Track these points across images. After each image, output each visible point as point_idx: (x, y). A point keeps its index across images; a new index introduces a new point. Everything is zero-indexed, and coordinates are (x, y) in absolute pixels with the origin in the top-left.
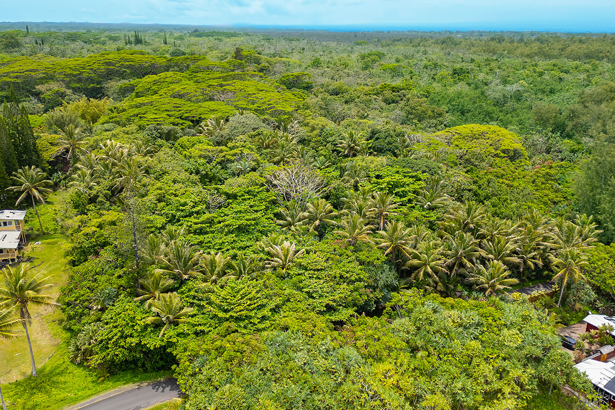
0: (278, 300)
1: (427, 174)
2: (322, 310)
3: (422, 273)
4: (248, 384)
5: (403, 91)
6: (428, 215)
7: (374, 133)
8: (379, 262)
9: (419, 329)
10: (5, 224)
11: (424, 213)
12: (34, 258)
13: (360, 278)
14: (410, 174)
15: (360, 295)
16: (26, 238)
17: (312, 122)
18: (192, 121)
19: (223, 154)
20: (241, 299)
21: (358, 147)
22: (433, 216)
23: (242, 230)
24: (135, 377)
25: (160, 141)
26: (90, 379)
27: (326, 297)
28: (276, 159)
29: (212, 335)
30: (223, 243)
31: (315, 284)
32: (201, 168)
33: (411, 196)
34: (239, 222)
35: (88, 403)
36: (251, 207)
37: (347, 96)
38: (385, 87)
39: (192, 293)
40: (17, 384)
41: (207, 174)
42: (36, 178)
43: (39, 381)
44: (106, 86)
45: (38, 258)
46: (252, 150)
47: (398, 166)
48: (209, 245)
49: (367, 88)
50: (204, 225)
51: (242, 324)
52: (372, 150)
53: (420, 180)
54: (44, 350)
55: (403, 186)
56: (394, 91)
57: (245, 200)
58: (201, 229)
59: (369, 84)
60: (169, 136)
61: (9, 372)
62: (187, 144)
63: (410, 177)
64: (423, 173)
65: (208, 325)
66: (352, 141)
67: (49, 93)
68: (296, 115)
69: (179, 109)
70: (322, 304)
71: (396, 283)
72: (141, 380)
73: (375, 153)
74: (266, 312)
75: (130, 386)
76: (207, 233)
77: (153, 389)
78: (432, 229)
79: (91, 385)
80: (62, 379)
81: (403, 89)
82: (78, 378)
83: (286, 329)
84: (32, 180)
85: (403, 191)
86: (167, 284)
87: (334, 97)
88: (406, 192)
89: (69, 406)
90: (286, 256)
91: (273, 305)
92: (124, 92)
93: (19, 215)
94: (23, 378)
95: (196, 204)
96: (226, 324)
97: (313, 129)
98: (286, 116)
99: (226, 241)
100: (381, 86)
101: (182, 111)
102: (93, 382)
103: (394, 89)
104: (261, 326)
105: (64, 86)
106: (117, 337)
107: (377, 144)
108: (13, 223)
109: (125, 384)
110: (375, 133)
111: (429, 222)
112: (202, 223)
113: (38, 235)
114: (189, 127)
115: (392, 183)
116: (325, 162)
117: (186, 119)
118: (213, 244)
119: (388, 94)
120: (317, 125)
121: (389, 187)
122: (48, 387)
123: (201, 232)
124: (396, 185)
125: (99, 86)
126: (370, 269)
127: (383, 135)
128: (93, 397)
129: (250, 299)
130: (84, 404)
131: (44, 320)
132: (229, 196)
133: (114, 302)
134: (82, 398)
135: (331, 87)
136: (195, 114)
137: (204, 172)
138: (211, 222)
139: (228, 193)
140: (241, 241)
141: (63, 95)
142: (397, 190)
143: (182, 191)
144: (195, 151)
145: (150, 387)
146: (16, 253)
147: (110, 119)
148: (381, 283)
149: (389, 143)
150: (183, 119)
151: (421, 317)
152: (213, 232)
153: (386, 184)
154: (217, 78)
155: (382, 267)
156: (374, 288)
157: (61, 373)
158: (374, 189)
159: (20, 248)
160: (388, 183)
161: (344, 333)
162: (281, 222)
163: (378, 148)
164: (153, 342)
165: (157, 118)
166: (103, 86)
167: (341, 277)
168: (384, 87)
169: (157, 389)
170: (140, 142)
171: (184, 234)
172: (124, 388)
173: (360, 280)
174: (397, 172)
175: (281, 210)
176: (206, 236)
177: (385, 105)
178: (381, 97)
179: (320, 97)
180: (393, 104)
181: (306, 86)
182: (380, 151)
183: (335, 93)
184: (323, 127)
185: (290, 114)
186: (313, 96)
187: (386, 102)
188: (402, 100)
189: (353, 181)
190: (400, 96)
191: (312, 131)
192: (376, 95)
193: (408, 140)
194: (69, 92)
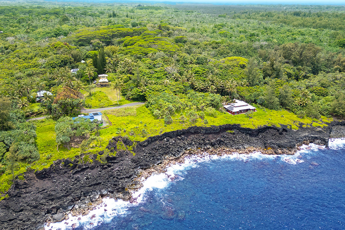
3: (197, 89)
7: (198, 58)
10: (104, 77)
17: (181, 55)
19: (154, 63)
21: (193, 62)
25: (137, 59)
37: (199, 46)
46: (162, 62)
47: (201, 67)
52: (196, 63)
53: (205, 70)
55: (199, 72)
59: (209, 41)
60: (140, 58)
61: (115, 100)
62: (144, 60)
64: (207, 69)
66: (191, 60)
67: (95, 43)
69: (142, 50)
75: (137, 102)
81: (220, 43)
87: (194, 46)
89: (127, 104)
90: (167, 83)
97: (181, 57)
98: (173, 53)
103: (217, 43)
105: (99, 40)
107: (199, 61)
114: (144, 55)
117: (144, 53)
119: (214, 45)
127: (200, 59)
128: (131, 103)
133: (133, 89)
135: (193, 42)
144: (147, 62)
146: (108, 83)
149: (202, 61)
157: (124, 101)
160: (196, 71)
165: (136, 53)
168: (213, 43)
170: (133, 59)
175: (167, 76)
177: (212, 49)
178: (211, 46)
179: (188, 46)
180: (215, 49)
181: (184, 41)
182: (199, 63)
183: (195, 44)
184: (184, 56)
185: (175, 52)
186: (186, 45)
187: (213, 48)
188: (219, 47)
189: (187, 70)
190: (218, 46)
191: (181, 58)
192: (209, 45)
193: (208, 61)
194: (101, 43)
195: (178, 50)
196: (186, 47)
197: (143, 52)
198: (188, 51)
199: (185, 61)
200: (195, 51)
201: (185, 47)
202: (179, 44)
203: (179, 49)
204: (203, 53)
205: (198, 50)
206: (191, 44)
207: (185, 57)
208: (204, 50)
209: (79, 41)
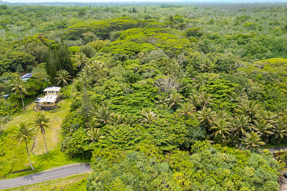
0: (139, 137)
1: (238, 84)
2: (159, 144)
3: (217, 133)
4: (114, 171)
5: (249, 38)
6: (231, 105)
7: (218, 61)
8: (196, 126)
9: (202, 159)
10: (52, 92)
11: (229, 104)
12: (61, 107)
13: (183, 132)
15: (181, 140)
16: (60, 99)
17: (191, 54)
18: (135, 52)
19: (142, 69)
20: (123, 135)
21: (209, 68)
22: (234, 105)
23: (135, 104)
24: (81, 160)
25: (118, 61)
26: (65, 158)
27: (163, 139)
28: (166, 72)
29: (107, 149)
30: (125, 109)
31: (158, 133)
32: (130, 75)
33: (225, 95)
34: (134, 101)
35: (61, 167)
36: (143, 94)
37: (219, 40)
38: (240, 36)
39: (105, 130)
40: (40, 156)
41: (132, 77)
42: (65, 75)
43: (47, 156)
44: (110, 33)
45: (62, 107)
46: (156, 67)
47: (224, 79)
48: (119, 109)
49: (230, 36)
50: (119, 101)
51: (120, 146)
52: (216, 70)
53: (233, 87)
54: (53, 144)
55: (222, 90)
56: (244, 38)
57: (142, 91)
58: (118, 102)
59: (233, 34)
60: (123, 59)
61: (39, 151)
62: (129, 63)
63: (228, 85)
64: (236, 83)
65: (107, 144)
66: (206, 64)
67: (87, 37)
68: (184, 50)
69: (131, 46)
70: (160, 142)
71: (204, 136)
72: (83, 162)
73: (218, 71)
74: (132, 142)
75: (78, 164)
76: (120, 104)
77: (86, 166)
78: (232, 112)
79: (65, 161)
80: (56, 157)
81: (249, 37)
82: (61, 157)
83: (138, 150)
84: (63, 75)
85: (221, 92)
86: (97, 125)
87: (212, 40)
88: (223, 93)
89: (54, 167)
90: (150, 118)
91: (136, 140)
92: (116, 37)
93: (58, 89)
94: (43, 154)
95: (119, 91)
96: (114, 145)
97: (191, 57)
98: (179, 51)
99: (126, 109)
100: (238, 36)
101: (132, 48)
102: (66, 160)
103: (244, 37)
104: (128, 148)
105: (93, 33)
106: (74, 144)
107: (219, 67)
108: (55, 92)
109: (76, 162)
110: (219, 61)
111: (231, 108)
112: (118, 100)
113: (65, 97)
114: (133, 55)
115: (216, 88)
116: (189, 74)
117: (133, 51)
118: (121, 109)
119: (241, 40)
120: (193, 55)
121: (215, 90)
122: (49, 159)
123: (117, 104)
124: (219, 89)
125: (107, 34)
126: (190, 128)
127: (222, 63)
128: (64, 166)
129: (126, 136)
130: (60, 168)
131: (57, 132)
132: (136, 89)
133: (78, 129)
134: (60, 165)
135: (211, 36)
136: (136, 49)
137: (131, 77)
138: (123, 100)
139: (135, 87)
140: (134, 109)
141: (92, 37)
142: (219, 91)
143: (116, 85)
144: (130, 67)
145: (85, 165)
146: (54, 104)
147: (103, 50)
148: (194, 136)
149: (225, 67)
150: (131, 51)
151: (204, 154)
152: (122, 104)
153: (213, 88)
154: (153, 32)
155: (197, 128)
156: (192, 138)
157: (56, 155)
158: (207, 90)
159: (57, 102)
160: (214, 88)
161: (166, 156)
162: (157, 102)
163: (219, 69)
164: (86, 148)
165: (119, 51)
166: (109, 33)
167: (174, 130)
168: (239, 36)
169: (87, 167)
170: (109, 62)
171: (110, 104)
172: (76, 164)
173: (183, 133)
174: (223, 82)
175: (158, 96)
176: (119, 106)
177: (237, 45)
178: (236, 41)
179: (204, 40)
180: (242, 45)
181: (199, 34)
182: (220, 70)
183: (214, 38)
184: (196, 57)
185: (181, 50)
186: (200, 40)
187: (239, 44)
188: (248, 42)
189: (197, 85)
190: (247, 41)
191: (190, 58)
192: (234, 40)
193: (236, 66)
194: (95, 36)
195: (188, 47)
196: (201, 42)
197: (133, 49)
198: (203, 47)
199: (196, 65)
200: (213, 47)
201: (200, 42)
202: (192, 37)
203: (189, 45)
204: (226, 50)
205: (218, 47)
206: (208, 38)
207: (198, 57)
208: (226, 46)
209: (70, 34)
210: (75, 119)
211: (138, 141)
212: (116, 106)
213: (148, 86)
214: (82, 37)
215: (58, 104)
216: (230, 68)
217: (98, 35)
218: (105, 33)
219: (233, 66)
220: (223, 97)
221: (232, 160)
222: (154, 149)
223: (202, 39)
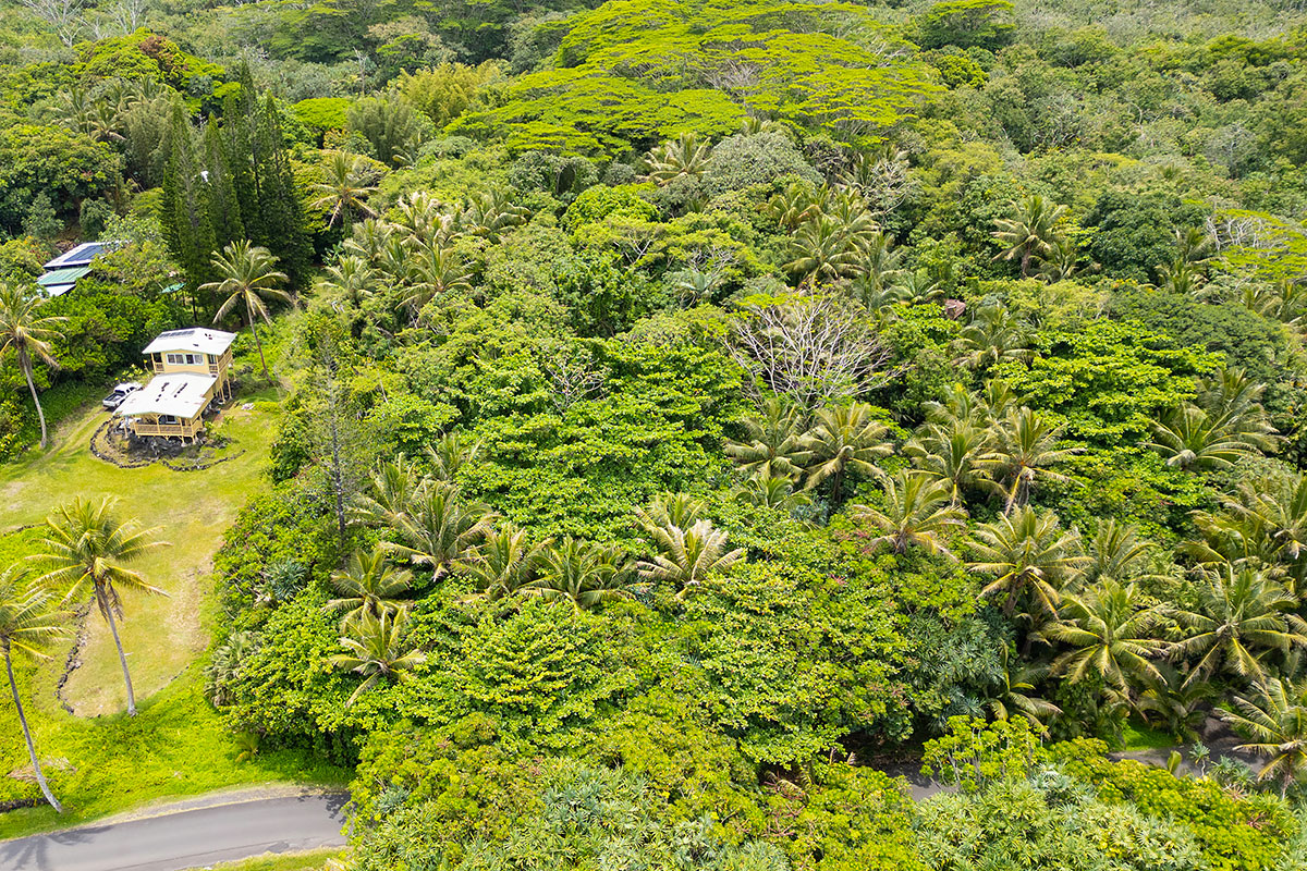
0: (627, 678)
1: (1222, 354)
2: (736, 726)
3: (1081, 665)
5: (1283, 62)
6: (1172, 487)
7: (1105, 206)
8: (956, 615)
9: (991, 839)
11: (1162, 479)
12: (230, 440)
13: (880, 650)
14: (1159, 354)
15: (869, 699)
16: (231, 391)
17: (948, 157)
18: (633, 141)
19: (662, 244)
20: (531, 661)
21: (1047, 246)
22: (1191, 490)
23: (612, 466)
24: (305, 768)
25: (539, 195)
26: (227, 747)
27: (761, 691)
28: (799, 263)
29: (438, 739)
30: (553, 497)
31: (736, 655)
32: (596, 280)
33: (1137, 422)
34: (609, 448)
35: (199, 804)
36: (663, 404)
37: (1105, 70)
38: (1228, 48)
39: (437, 616)
40: (100, 721)
41: (607, 294)
42: (255, 267)
43: (134, 728)
44: (514, 26)
45: (237, 442)
46: (742, 237)
47: (1136, 322)
48: (521, 496)
49: (1172, 48)
50: (520, 446)
51: (515, 726)
52: (1087, 257)
53: (1190, 372)
54: (174, 657)
55: (1122, 389)
56: (1253, 62)
57: (656, 382)
58: (517, 453)
59: (1186, 36)
60: (566, 182)
61: (96, 692)
62: (595, 207)
63: (1161, 363)
64: (1211, 348)
65: (442, 707)
66: (1033, 224)
67: (392, 43)
68: (905, 134)
69: (614, 108)
70: (744, 709)
71: (999, 674)
72: (316, 778)
73: (1097, 266)
74: (581, 705)
75: (289, 788)
76: (527, 465)
77: (328, 808)
78: (1175, 530)
79: (223, 761)
80: (178, 734)
81: (1284, 56)
82: (208, 736)
83: (615, 761)
84: (246, 271)
85: (1116, 407)
86: (395, 582)
87: (1063, 71)
88: (1126, 408)
89: (164, 801)
90: (692, 559)
91: (604, 692)
92: (546, 41)
94: (115, 710)
95: (526, 387)
96: (477, 718)
97: (946, 175)
98: (876, 139)
99: (560, 493)
100: (1217, 46)
101: (616, 116)
102: (230, 756)
103: (1253, 57)
104: (556, 741)
105: (426, 25)
106: (272, 679)
107: (1109, 241)
109: (280, 780)
110: (1109, 206)
111: (1173, 507)
112: (520, 439)
113: (259, 386)
114: (624, 158)
115: (1091, 377)
116: (928, 285)
117: (621, 135)
118: (531, 495)
119: (1233, 70)
120: (958, 166)
121: (1077, 388)
122: (144, 747)
123: (515, 460)
125: (499, 27)
126: (925, 627)
127: (1129, 217)
128: (213, 794)
129: (550, 666)
130: (192, 804)
131: (200, 586)
132: (621, 369)
133: (294, 594)
134: (193, 788)
135: (1063, 43)
136: (642, 124)
137: (600, 290)
138: (544, 439)
139: (617, 361)
140: (604, 495)
141: (420, 48)
142: (1103, 398)
143: (516, 344)
144: (599, 232)
145: (325, 802)
146: (197, 426)
147: (468, 123)
148: (946, 672)
149: (1144, 242)
150: (614, 135)
151: (1004, 810)
152: (543, 464)
153: (1068, 378)
154: (739, 22)
155: (966, 626)
156: (928, 680)
157: (179, 721)
158: (1031, 386)
159: (209, 414)
160: (1078, 376)
161: (777, 801)
162: (740, 449)
163: (1106, 253)
164: (330, 715)
165: (546, 135)
166: (507, 25)
167: (826, 640)
168: (1222, 50)
169: (336, 812)
170: (487, 198)
171: (477, 459)
172: (275, 790)
173: (880, 656)
174: (1127, 341)
175: (743, 416)
176: (522, 472)
177: (1207, 102)
178: (1206, 79)
179: (1019, 71)
180: (1237, 102)
181: (993, 35)
182: (1112, 261)
183: (1074, 60)
184: (974, 173)
185: (890, 134)
186: (999, 67)
187: (1222, 94)
188: (1272, 88)
190: (1268, 78)
191: (940, 182)
192: (1193, 69)
193: (1211, 237)
194: (434, 40)
195: (929, 113)
196: (1001, 80)
197: (623, 126)
198: (1011, 111)
199: (974, 222)
200: (1067, 112)
201: (995, 84)
202: (952, 55)
203: (939, 100)
204: (1143, 131)
205: (1100, 116)
206: (1041, 56)
207: (984, 177)
208: (1147, 109)
209: (310, 29)
210: (286, 535)
211: (618, 699)
212: (504, 476)
213: (691, 354)
214: (369, 45)
215: (217, 427)
216: (1173, 251)
217: (450, 36)
218: (484, 25)
219: (1194, 241)
220: (1131, 438)
221: (1172, 860)
222: (710, 751)
223: (1009, 63)
